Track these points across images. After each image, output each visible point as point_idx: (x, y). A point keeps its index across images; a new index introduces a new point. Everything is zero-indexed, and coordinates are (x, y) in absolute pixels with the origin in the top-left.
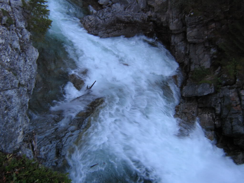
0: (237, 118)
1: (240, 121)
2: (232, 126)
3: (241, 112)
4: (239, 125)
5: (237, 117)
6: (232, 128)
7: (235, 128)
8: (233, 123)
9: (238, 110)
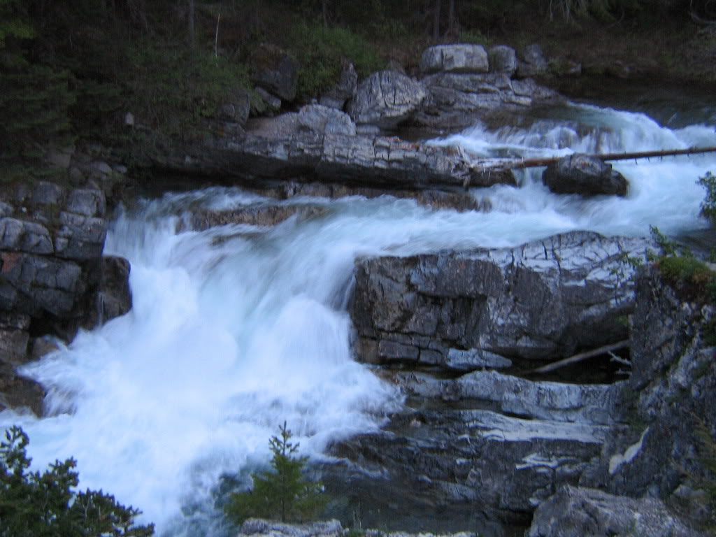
0: (39, 271)
1: (48, 267)
2: (57, 288)
3: (25, 255)
4: (57, 272)
5: (35, 270)
6: (62, 289)
7: (64, 284)
8: (49, 283)
9: (17, 261)
